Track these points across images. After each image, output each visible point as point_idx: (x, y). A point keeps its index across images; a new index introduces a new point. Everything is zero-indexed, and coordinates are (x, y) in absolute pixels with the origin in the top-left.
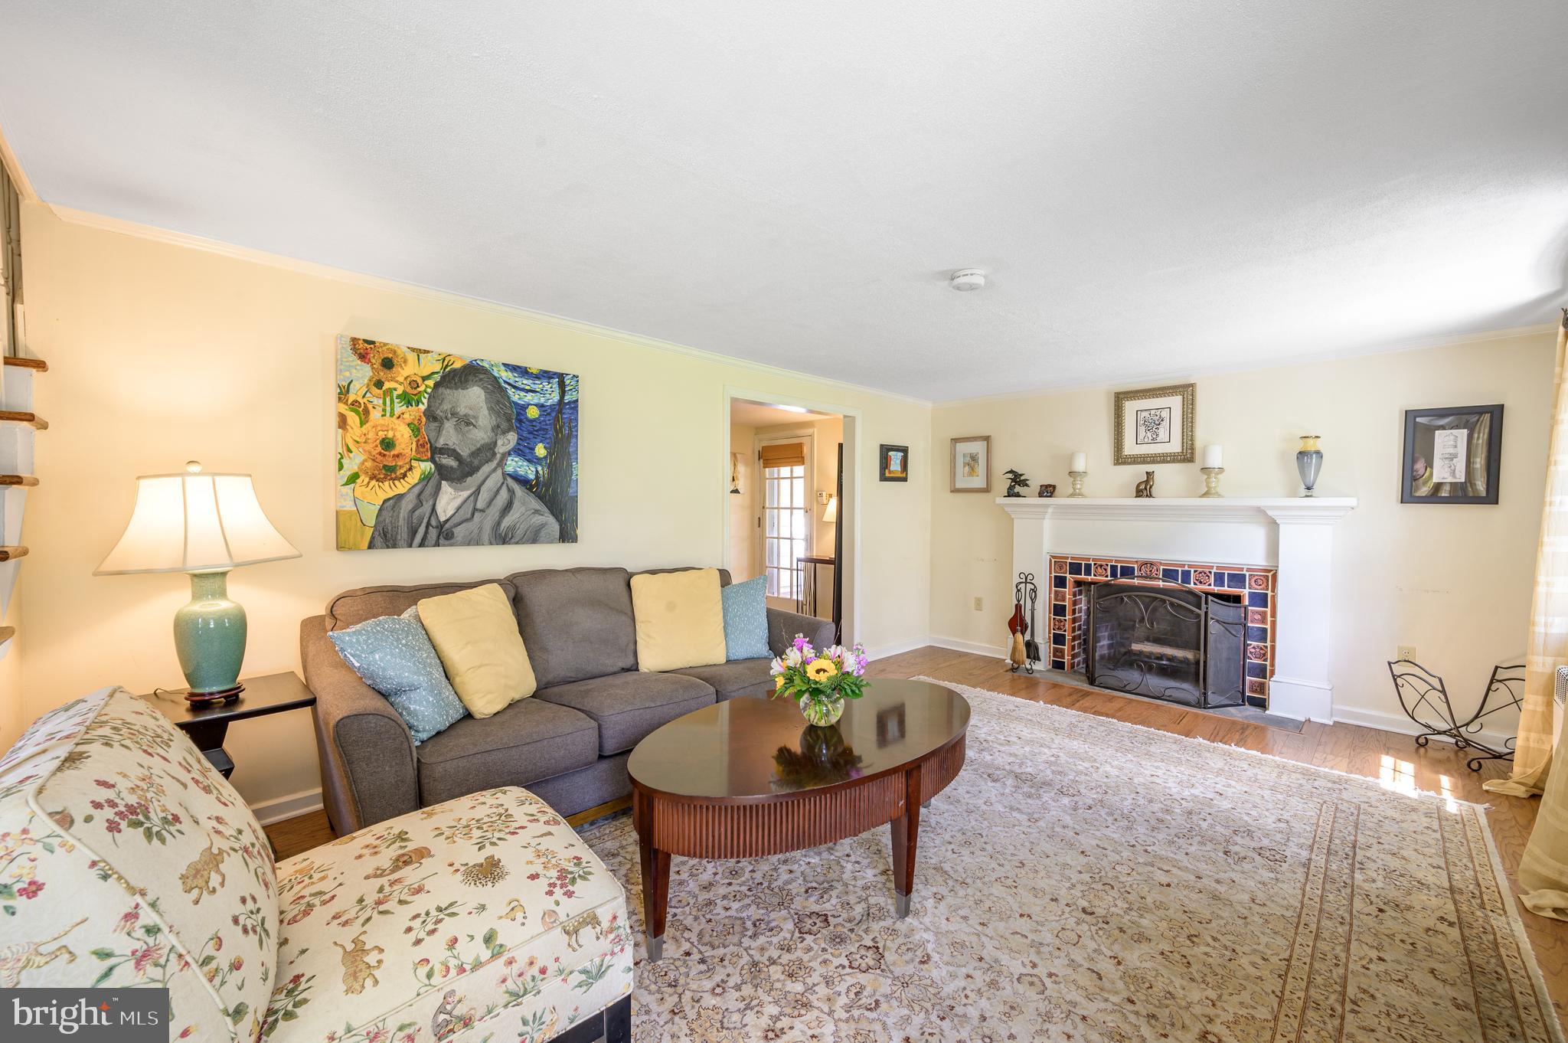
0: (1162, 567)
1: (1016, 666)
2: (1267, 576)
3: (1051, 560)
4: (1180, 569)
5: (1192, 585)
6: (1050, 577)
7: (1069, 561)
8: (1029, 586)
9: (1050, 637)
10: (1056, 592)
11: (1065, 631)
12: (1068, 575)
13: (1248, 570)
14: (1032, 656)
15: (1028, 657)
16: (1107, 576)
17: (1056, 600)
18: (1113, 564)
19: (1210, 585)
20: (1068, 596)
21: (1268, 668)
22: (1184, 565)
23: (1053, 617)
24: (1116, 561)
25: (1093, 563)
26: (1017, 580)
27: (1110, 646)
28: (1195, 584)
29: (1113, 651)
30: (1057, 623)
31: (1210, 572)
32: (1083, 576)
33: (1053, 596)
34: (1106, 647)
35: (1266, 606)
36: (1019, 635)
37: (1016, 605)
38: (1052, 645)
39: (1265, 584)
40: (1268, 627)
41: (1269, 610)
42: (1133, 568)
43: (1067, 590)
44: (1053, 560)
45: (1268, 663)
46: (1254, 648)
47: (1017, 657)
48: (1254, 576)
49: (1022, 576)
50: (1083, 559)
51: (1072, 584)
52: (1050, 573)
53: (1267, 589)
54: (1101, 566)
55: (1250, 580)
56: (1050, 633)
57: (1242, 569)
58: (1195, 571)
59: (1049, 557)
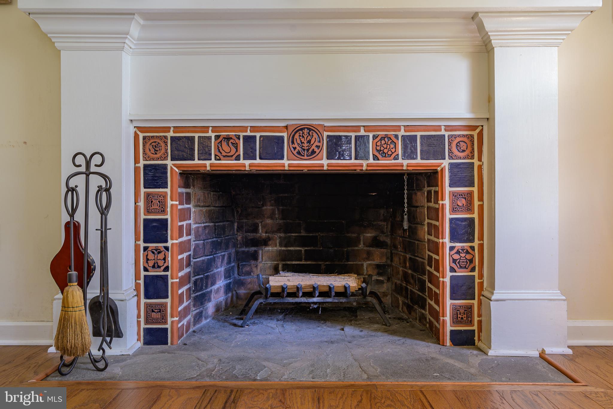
0: (326, 134)
1: (68, 359)
2: (472, 136)
3: (136, 136)
4: (353, 135)
5: (371, 161)
6: (136, 169)
7: (171, 134)
8: (96, 182)
9: (137, 286)
10: (147, 195)
11: (166, 269)
12: (169, 163)
13: (448, 128)
14: (104, 331)
15: (97, 333)
16: (238, 158)
17: (148, 211)
18: (249, 133)
19: (396, 158)
20: (170, 203)
21: (477, 281)
22: (357, 129)
23: (142, 245)
24: (254, 129)
25: (213, 135)
26: (68, 168)
27: (228, 288)
28: (375, 158)
29: (230, 295)
30: (151, 256)
31: (396, 136)
32: (196, 162)
33: (141, 204)
34: (222, 291)
35: (472, 185)
36: (75, 290)
37: (67, 225)
38: (143, 301)
39: (470, 149)
40: (476, 216)
41: (475, 189)
42: (282, 138)
43: (168, 190)
44: (141, 135)
45: (476, 274)
46: (458, 252)
47: (71, 339)
48: (456, 137)
49: (80, 160)
50: (195, 129)
51: (177, 179)
52: (136, 161)
53: (472, 157)
54: (228, 138)
55: (450, 144)
56: (137, 277)
57: (438, 128)
58: (375, 137)
59: (132, 130)
